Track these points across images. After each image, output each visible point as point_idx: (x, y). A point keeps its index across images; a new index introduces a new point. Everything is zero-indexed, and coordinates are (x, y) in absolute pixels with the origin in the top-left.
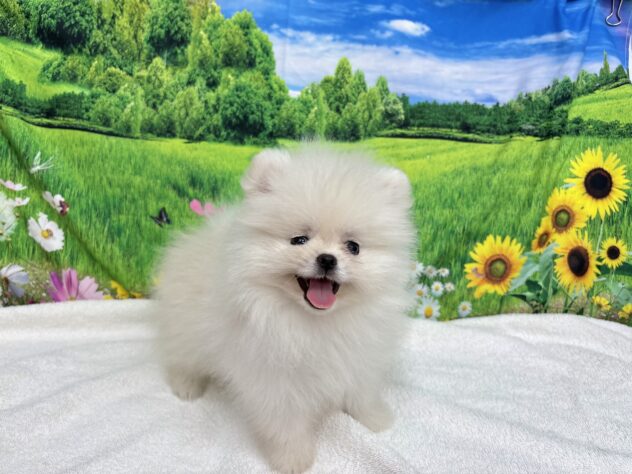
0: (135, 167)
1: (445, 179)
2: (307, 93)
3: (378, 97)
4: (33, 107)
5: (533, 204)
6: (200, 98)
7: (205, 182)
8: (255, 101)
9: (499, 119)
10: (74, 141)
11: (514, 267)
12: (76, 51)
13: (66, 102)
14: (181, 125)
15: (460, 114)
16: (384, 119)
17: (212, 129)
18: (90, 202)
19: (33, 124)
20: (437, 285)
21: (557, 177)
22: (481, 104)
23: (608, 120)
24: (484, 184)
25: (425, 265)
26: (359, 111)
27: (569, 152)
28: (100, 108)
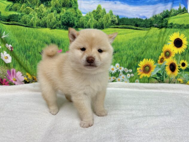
0: (34, 37)
1: (130, 41)
2: (88, 15)
3: (110, 16)
4: (3, 18)
5: (157, 49)
6: (55, 16)
7: (56, 41)
8: (72, 17)
9: (147, 23)
10: (15, 29)
11: (152, 68)
12: (17, 2)
13: (13, 17)
14: (49, 24)
15: (135, 21)
16: (111, 23)
17: (58, 25)
18: (20, 47)
19: (3, 23)
20: (128, 75)
21: (165, 41)
22: (141, 18)
23: (181, 24)
24: (142, 42)
25: (124, 68)
26: (104, 20)
27: (169, 33)
28: (23, 19)
